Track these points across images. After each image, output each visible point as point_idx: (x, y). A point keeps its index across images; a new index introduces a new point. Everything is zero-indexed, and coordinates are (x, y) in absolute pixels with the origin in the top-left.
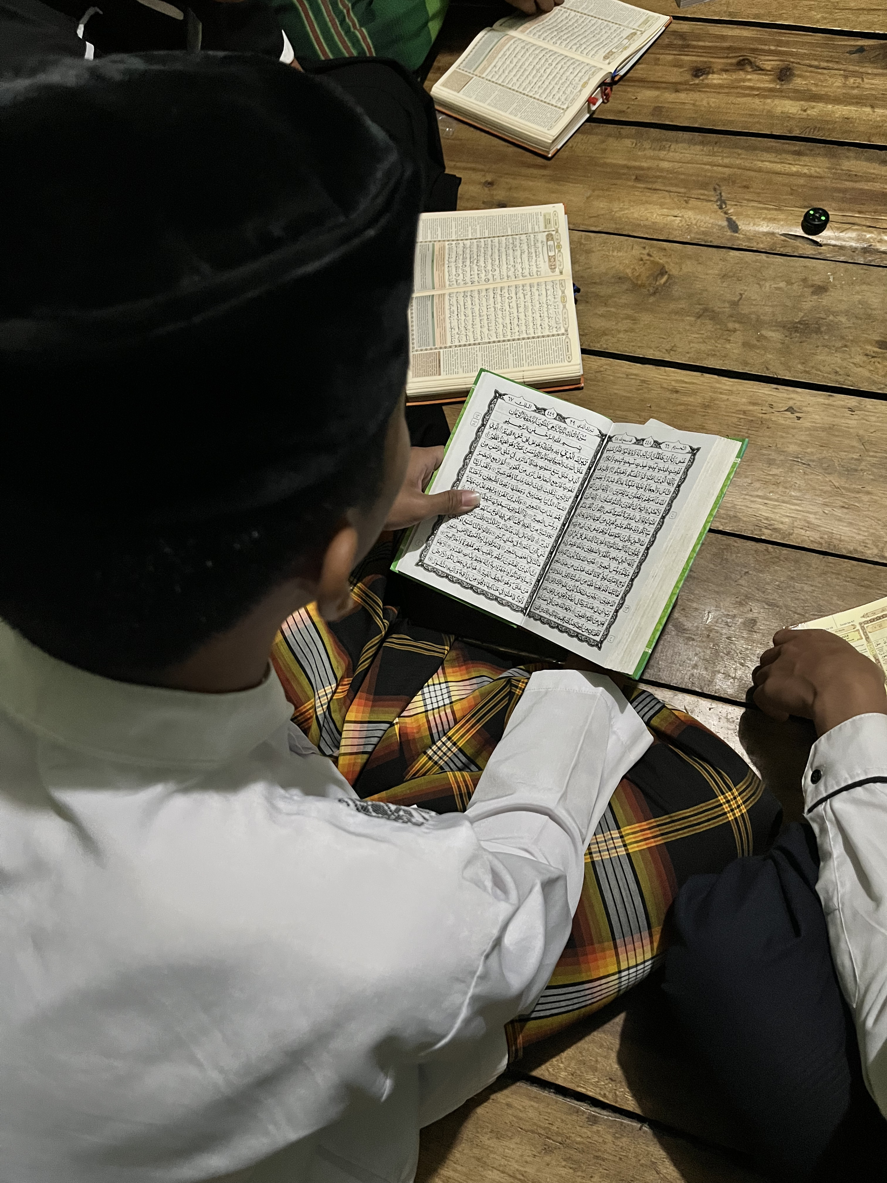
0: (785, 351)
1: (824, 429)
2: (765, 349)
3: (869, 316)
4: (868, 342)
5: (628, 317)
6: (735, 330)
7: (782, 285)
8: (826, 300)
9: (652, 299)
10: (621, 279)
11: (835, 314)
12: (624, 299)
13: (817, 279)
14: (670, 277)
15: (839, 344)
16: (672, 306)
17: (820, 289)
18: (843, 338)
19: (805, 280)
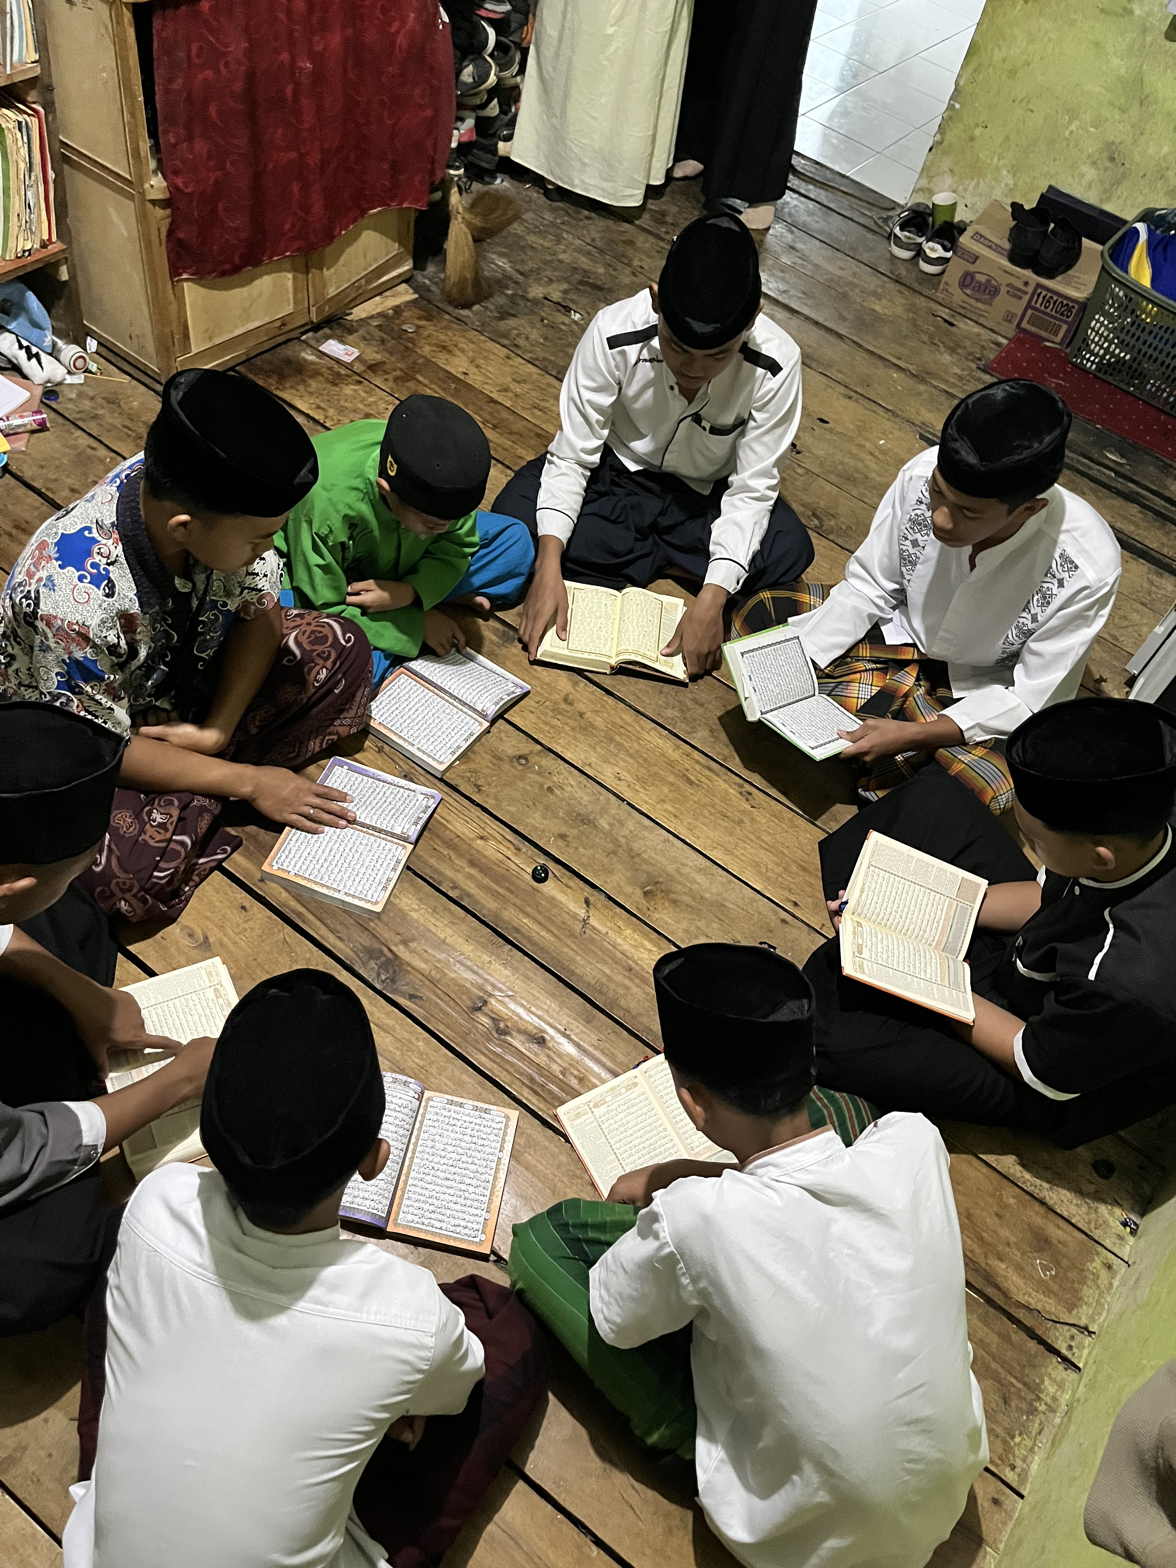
0: (604, 811)
1: (610, 763)
2: (614, 817)
3: (546, 809)
4: (557, 796)
5: (681, 874)
6: (624, 836)
7: (581, 850)
8: (564, 829)
9: (661, 880)
10: (674, 902)
11: (563, 819)
12: (678, 888)
13: (560, 843)
14: (642, 888)
15: (573, 802)
16: (651, 869)
17: (562, 837)
18: (569, 804)
19: (567, 846)
